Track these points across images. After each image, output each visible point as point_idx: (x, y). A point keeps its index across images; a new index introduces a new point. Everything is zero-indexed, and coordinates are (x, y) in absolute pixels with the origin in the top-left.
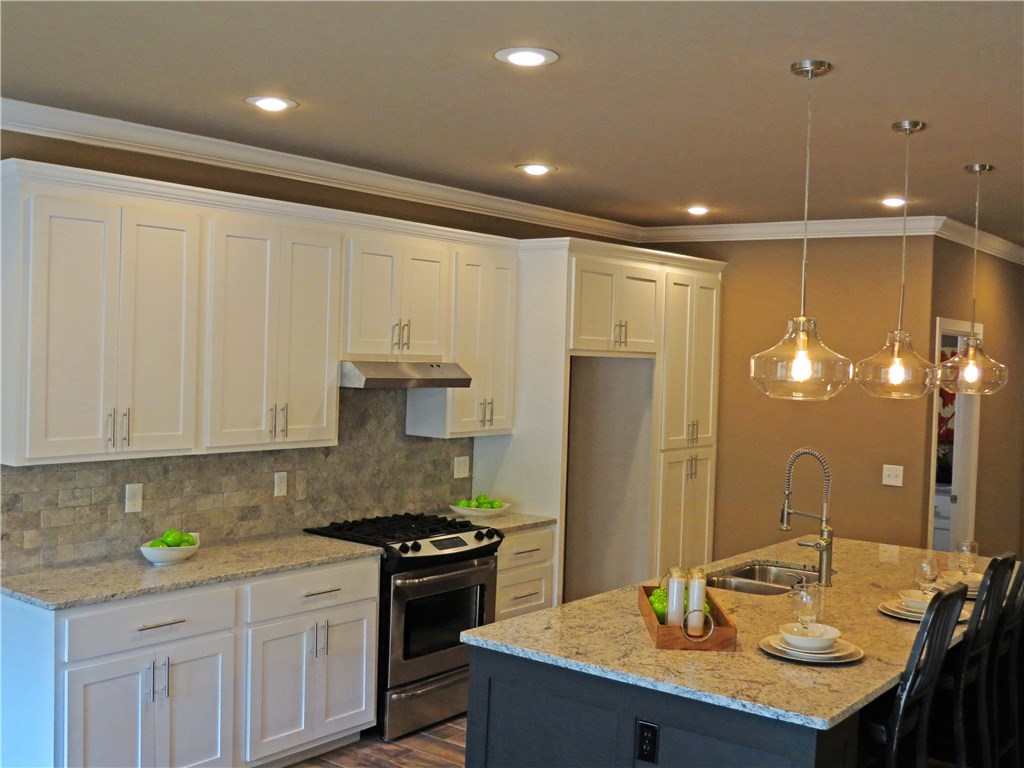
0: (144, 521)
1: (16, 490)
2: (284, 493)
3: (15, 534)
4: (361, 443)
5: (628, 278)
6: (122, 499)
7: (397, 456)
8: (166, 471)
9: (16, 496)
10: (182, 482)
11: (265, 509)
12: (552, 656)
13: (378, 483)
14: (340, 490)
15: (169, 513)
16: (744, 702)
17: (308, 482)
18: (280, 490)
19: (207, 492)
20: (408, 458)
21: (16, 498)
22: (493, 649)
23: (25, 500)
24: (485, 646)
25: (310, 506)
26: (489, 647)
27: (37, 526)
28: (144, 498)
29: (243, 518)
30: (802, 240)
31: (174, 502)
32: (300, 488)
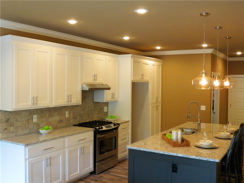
0: (37, 124)
1: (8, 117)
2: (68, 116)
3: (8, 128)
4: (84, 104)
5: (143, 64)
6: (32, 119)
7: (92, 107)
8: (42, 112)
9: (8, 119)
10: (46, 114)
11: (64, 120)
12: (151, 150)
13: (88, 113)
14: (80, 115)
15: (43, 122)
16: (199, 157)
17: (73, 113)
18: (67, 116)
19: (51, 116)
20: (94, 107)
21: (9, 119)
22: (135, 149)
23: (11, 120)
24: (133, 149)
25: (74, 119)
26: (134, 149)
27: (13, 126)
28: (37, 119)
29: (59, 123)
30: (203, 54)
31: (44, 119)
32: (72, 115)
